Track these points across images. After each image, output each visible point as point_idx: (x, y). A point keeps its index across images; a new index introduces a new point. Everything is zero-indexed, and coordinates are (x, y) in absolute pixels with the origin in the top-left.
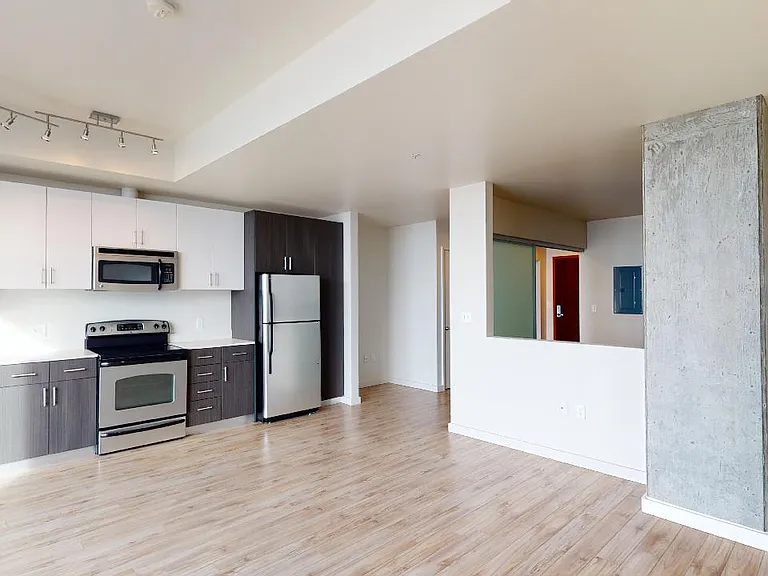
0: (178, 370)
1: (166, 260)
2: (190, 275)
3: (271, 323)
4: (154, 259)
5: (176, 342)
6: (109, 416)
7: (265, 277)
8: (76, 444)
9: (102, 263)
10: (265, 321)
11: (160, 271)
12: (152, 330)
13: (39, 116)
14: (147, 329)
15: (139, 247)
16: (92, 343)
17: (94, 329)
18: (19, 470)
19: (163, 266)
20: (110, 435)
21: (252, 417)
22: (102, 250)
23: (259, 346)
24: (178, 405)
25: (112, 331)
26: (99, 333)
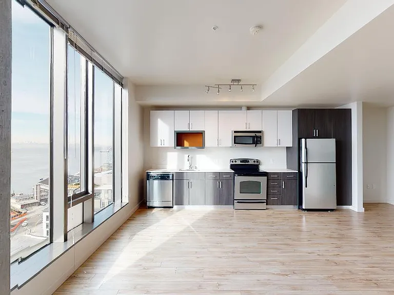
0: (263, 180)
1: (258, 134)
2: (268, 140)
3: (307, 163)
4: (253, 134)
5: (262, 168)
6: (238, 195)
7: (303, 140)
8: (227, 203)
9: (235, 137)
10: (303, 161)
11: (256, 139)
12: (253, 163)
13: (216, 86)
14: (251, 163)
15: (248, 130)
16: (232, 167)
17: (233, 162)
18: (210, 208)
19: (257, 137)
20: (238, 202)
21: (297, 207)
22: (235, 132)
23: (300, 173)
24: (263, 195)
25: (238, 162)
26: (234, 163)
